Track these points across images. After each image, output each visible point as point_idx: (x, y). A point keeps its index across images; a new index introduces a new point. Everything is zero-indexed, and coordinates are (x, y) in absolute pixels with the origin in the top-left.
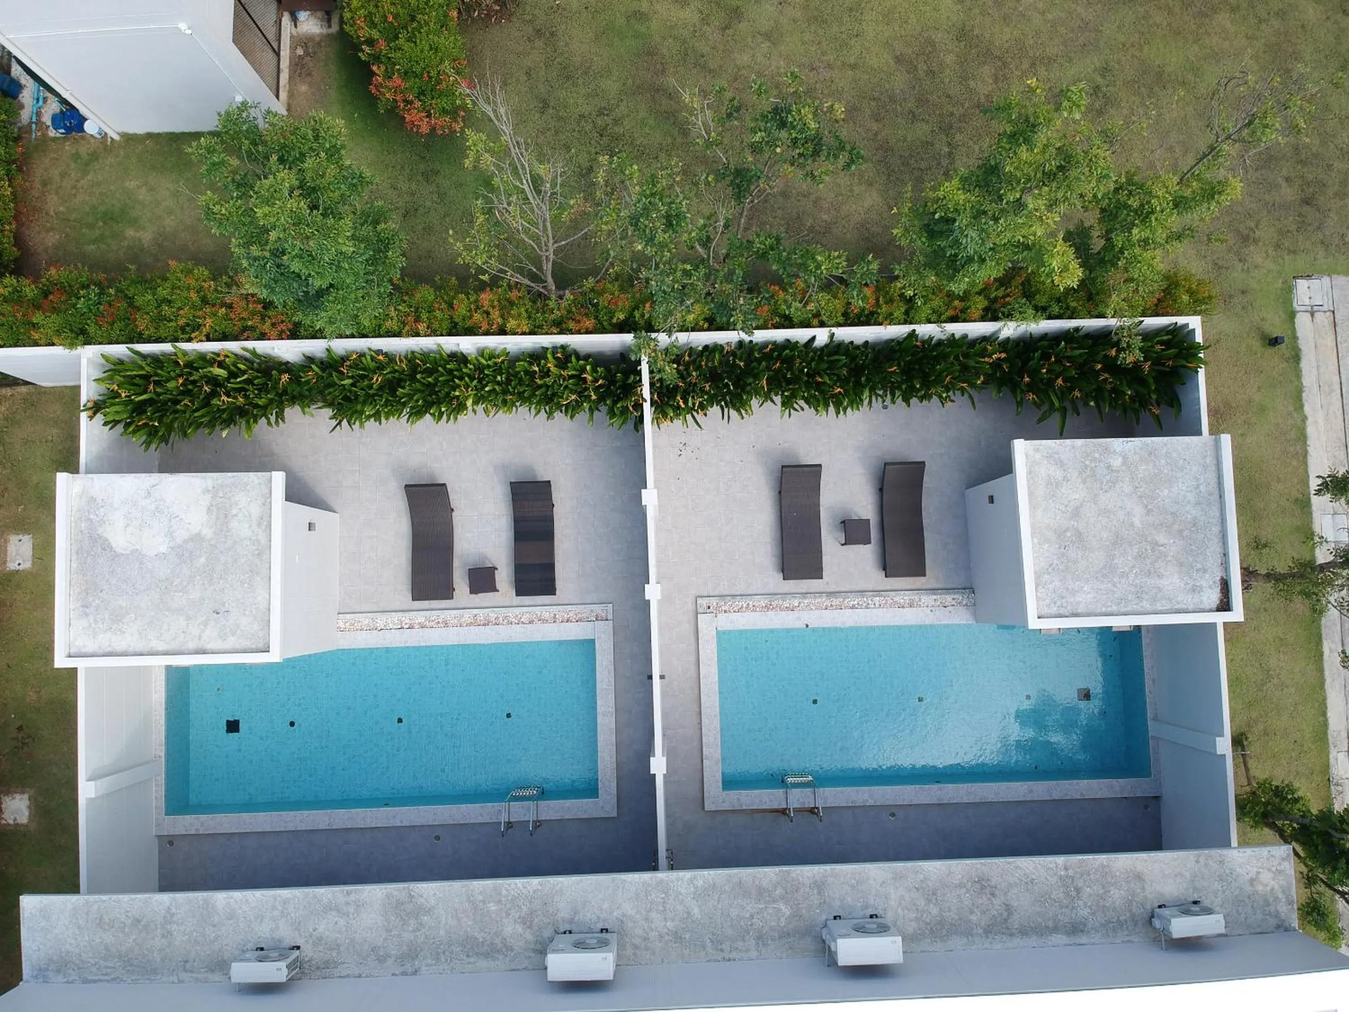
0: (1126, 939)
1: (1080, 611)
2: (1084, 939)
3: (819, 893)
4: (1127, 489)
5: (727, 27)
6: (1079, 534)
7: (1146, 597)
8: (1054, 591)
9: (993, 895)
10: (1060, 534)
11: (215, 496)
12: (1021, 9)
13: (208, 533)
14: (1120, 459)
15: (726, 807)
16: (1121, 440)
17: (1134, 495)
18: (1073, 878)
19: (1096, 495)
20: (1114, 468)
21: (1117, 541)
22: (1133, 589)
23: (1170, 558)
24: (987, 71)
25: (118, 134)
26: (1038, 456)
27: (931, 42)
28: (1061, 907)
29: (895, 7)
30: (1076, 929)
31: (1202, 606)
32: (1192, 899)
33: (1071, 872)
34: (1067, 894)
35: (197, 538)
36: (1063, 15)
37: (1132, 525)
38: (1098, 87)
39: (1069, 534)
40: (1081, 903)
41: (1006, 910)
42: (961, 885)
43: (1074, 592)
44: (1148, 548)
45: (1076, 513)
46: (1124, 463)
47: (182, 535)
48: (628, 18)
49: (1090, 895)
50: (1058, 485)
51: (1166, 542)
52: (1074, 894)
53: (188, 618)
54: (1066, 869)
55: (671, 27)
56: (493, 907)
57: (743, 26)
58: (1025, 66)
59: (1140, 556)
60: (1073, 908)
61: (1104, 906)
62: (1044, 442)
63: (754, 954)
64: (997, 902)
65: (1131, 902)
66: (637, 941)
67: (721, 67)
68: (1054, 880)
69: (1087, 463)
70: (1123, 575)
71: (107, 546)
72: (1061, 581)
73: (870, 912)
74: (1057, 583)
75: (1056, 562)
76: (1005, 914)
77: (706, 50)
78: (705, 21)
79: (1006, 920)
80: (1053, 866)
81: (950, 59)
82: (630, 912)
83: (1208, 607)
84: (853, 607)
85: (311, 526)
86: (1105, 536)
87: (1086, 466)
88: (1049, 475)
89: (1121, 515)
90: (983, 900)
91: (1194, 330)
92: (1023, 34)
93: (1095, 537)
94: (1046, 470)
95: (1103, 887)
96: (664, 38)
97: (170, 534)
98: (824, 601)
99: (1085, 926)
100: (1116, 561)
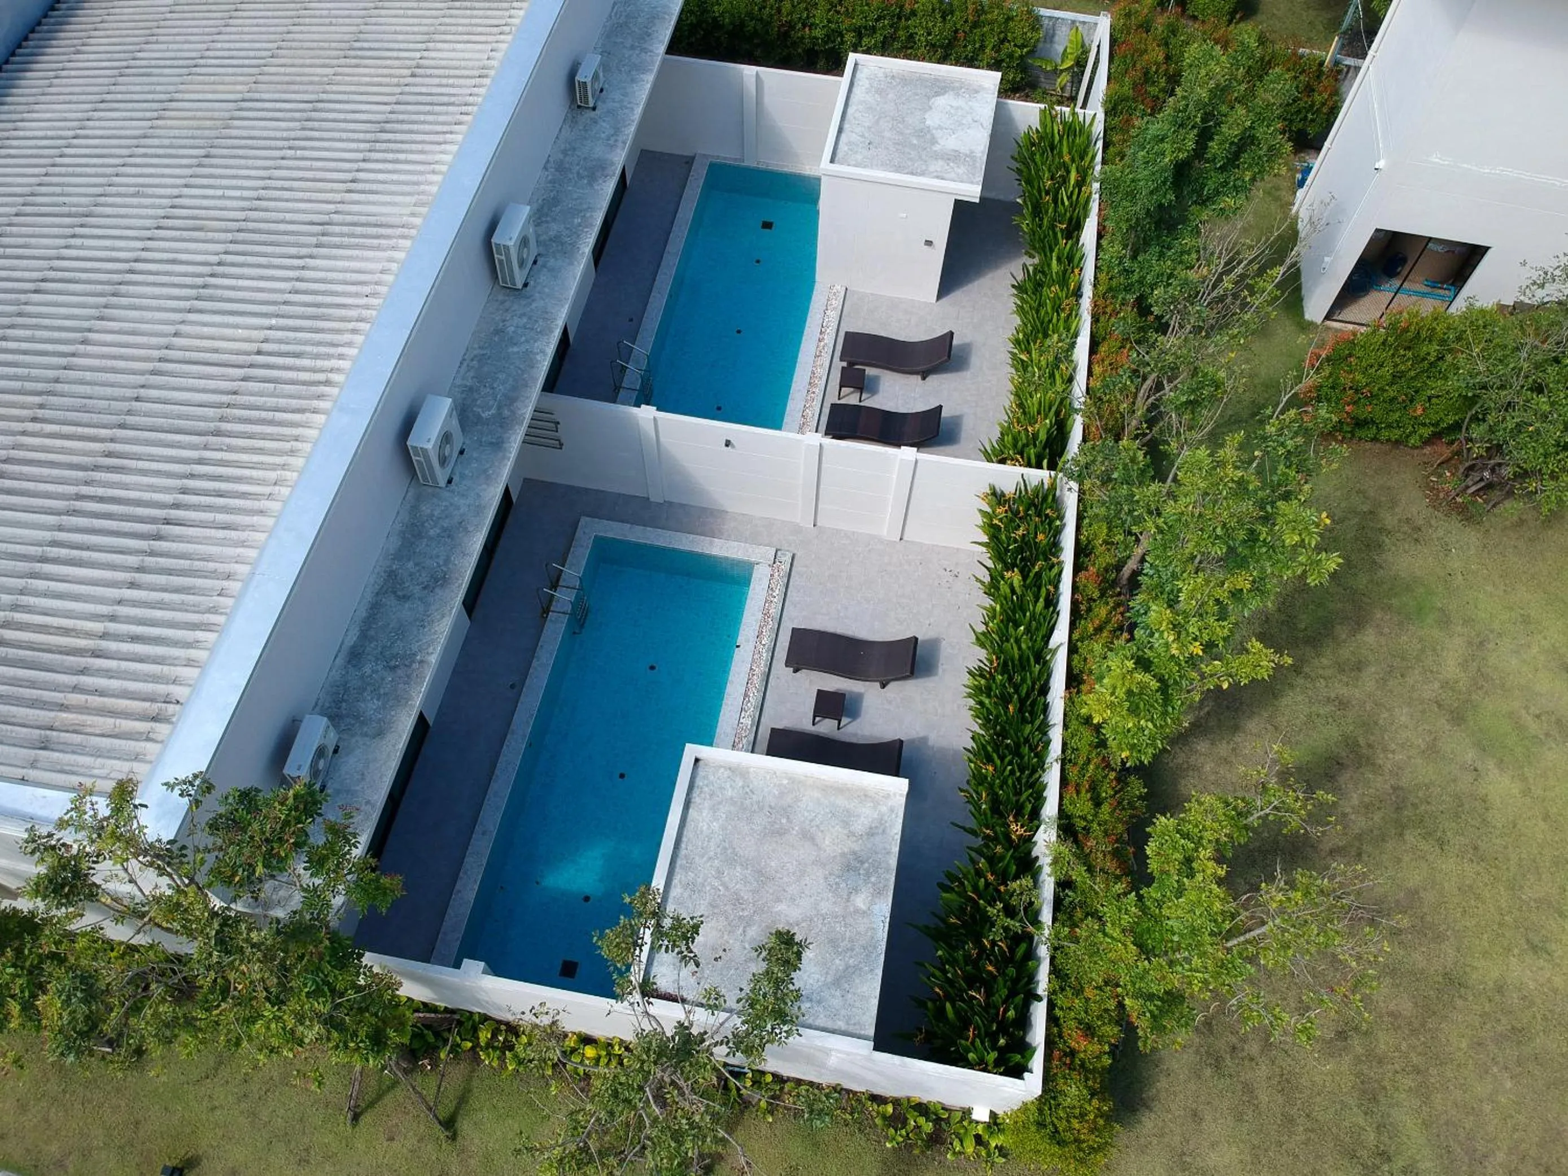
0: (320, 704)
1: (691, 810)
2: (339, 661)
3: (492, 443)
4: (825, 907)
5: (1439, 706)
6: (781, 832)
7: (686, 895)
8: (721, 788)
9: (425, 588)
10: (786, 811)
11: (966, 155)
12: (1495, 1070)
13: (937, 148)
14: (864, 907)
15: (579, 533)
16: (888, 915)
17: (814, 912)
18: (409, 666)
19: (823, 865)
20: (852, 897)
21: (763, 876)
22: (700, 880)
23: (726, 937)
24: (1406, 1006)
25: (1297, 212)
26: (884, 809)
27: (1439, 938)
28: (384, 647)
29: (1484, 903)
30: (355, 656)
31: (655, 963)
32: (329, 785)
33: (415, 666)
34: (395, 657)
35: (934, 141)
36: (1491, 1129)
37: (779, 900)
38: (1389, 1159)
39: (784, 821)
40: (379, 668)
41: (404, 596)
42: (447, 561)
43: (714, 809)
44: (746, 913)
45: (807, 836)
46: (857, 911)
47: (938, 134)
48: (1441, 610)
49: (383, 679)
50: (846, 824)
51: (748, 938)
52: (393, 663)
53: (869, 128)
54: (421, 662)
55: (1434, 650)
56: (578, 220)
57: (1443, 723)
58: (1415, 1059)
59: (737, 901)
60: (378, 659)
61: (365, 689)
62: (901, 821)
63: (459, 382)
64: (417, 590)
65: (357, 718)
66: (507, 304)
67: (1391, 692)
68: (415, 648)
69: (866, 865)
70: (720, 873)
71: (937, 94)
72: (731, 798)
73: (456, 479)
74: (729, 793)
75: (754, 797)
76: (400, 593)
77: (1410, 681)
78: (1445, 685)
79: (395, 593)
80: (431, 650)
81: (1418, 959)
82: (534, 305)
83: (655, 970)
84: (746, 695)
85: (929, 243)
86: (773, 864)
87: (862, 863)
88: (859, 816)
89: (793, 890)
90: (424, 577)
91: (1022, 1079)
92: (1459, 1065)
93: (773, 851)
94: (866, 816)
95: (385, 694)
96: (1421, 640)
97: (940, 128)
98: (761, 668)
99: (354, 666)
100: (738, 869)
